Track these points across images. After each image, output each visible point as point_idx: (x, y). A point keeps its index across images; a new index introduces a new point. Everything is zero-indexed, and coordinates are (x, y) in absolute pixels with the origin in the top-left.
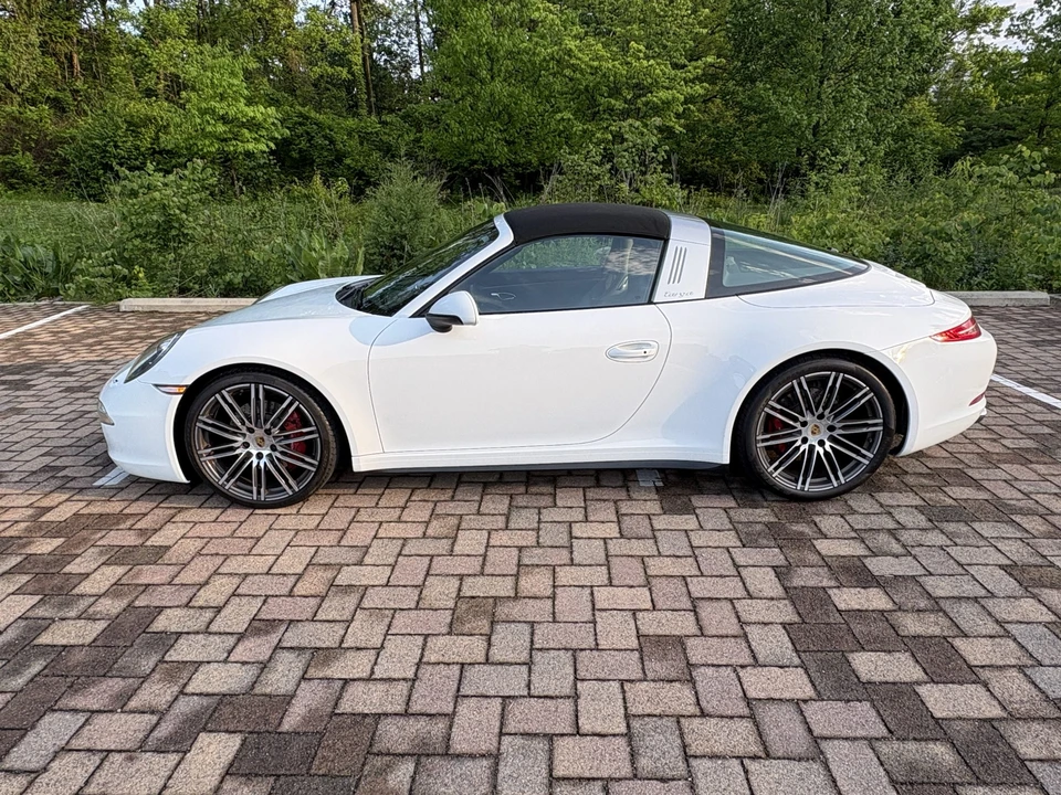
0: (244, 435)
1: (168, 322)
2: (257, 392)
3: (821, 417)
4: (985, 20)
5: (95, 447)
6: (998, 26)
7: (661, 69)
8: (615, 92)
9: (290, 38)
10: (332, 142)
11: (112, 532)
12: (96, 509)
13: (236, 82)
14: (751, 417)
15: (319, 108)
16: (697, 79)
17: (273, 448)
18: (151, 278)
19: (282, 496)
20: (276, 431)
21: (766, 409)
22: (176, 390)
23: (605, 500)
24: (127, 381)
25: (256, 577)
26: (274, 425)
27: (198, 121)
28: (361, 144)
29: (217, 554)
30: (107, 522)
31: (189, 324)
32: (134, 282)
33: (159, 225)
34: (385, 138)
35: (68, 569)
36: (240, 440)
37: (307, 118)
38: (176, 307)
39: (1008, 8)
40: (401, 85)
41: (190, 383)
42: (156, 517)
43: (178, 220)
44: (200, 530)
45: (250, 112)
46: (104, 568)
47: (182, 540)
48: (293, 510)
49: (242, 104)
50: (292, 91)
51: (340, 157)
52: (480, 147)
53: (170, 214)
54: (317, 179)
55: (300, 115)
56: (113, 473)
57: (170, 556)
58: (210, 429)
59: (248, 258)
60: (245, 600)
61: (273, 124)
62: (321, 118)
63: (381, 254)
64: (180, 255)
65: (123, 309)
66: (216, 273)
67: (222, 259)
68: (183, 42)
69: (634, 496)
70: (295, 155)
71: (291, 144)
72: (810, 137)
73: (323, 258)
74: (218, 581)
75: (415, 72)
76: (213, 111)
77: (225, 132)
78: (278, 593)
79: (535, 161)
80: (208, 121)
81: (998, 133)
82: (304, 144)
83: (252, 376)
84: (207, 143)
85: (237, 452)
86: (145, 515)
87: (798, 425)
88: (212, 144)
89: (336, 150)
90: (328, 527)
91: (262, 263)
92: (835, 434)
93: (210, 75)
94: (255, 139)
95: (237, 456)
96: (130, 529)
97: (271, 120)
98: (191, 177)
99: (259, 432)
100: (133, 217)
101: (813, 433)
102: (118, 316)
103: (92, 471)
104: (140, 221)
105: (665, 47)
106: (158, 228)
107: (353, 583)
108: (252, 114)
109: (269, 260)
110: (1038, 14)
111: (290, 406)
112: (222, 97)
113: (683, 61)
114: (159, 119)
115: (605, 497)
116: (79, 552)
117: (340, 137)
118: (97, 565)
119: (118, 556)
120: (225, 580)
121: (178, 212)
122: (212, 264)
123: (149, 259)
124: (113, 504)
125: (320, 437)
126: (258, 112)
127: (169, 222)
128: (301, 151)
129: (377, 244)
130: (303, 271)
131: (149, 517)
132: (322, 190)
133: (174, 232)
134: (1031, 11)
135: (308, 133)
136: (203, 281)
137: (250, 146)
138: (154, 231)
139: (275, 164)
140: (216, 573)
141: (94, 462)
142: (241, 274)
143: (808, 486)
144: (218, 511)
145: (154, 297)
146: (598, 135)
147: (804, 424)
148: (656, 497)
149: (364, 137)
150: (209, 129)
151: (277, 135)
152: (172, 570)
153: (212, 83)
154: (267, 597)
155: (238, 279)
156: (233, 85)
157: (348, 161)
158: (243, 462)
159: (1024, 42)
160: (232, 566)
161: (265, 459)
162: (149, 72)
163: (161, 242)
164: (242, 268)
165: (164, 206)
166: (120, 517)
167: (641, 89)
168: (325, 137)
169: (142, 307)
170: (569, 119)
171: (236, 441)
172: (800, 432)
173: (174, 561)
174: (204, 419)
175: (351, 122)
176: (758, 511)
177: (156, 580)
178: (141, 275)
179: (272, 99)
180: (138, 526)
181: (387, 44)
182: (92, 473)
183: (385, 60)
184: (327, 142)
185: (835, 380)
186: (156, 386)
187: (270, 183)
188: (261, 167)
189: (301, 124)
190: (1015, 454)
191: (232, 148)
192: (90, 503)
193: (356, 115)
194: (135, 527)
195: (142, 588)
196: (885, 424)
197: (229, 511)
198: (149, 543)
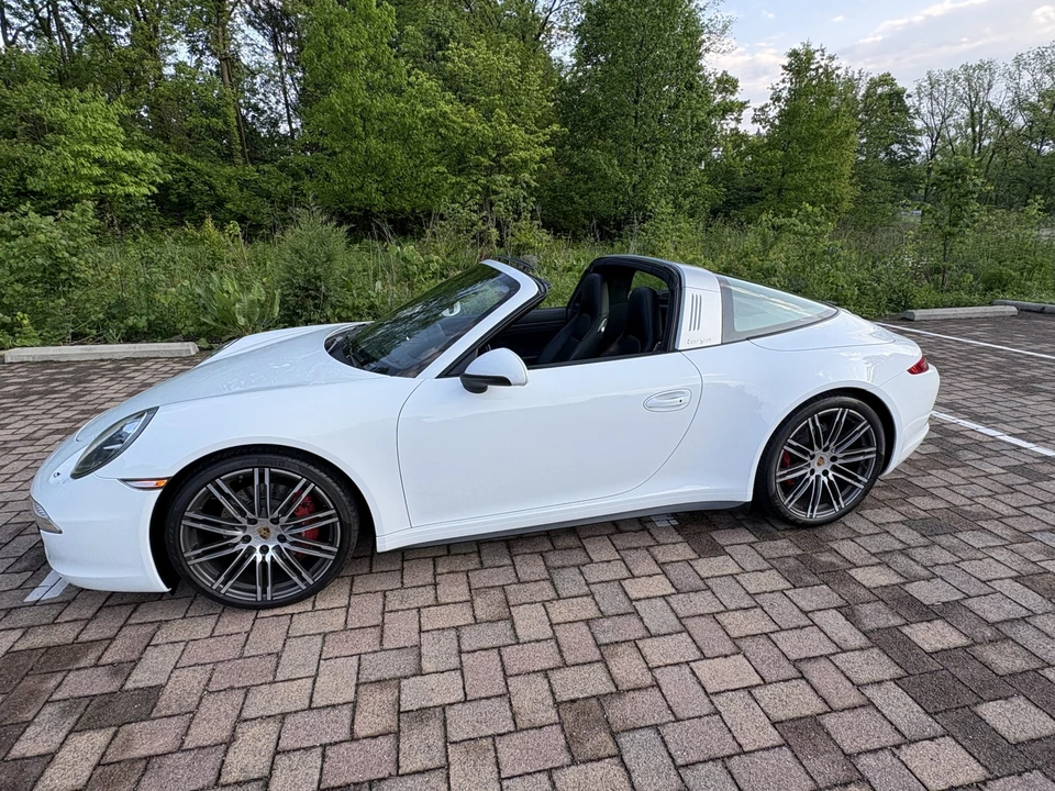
0: (244, 528)
1: (68, 373)
2: (262, 478)
3: (826, 450)
4: (732, 110)
5: (13, 544)
6: (740, 115)
7: (519, 134)
8: (482, 150)
9: (162, 88)
10: (212, 187)
11: (71, 675)
12: (38, 639)
13: (112, 126)
14: (772, 456)
15: (196, 156)
16: (547, 143)
17: (282, 539)
18: (38, 324)
19: (291, 592)
20: (283, 520)
21: (785, 447)
22: (153, 484)
23: (636, 548)
24: (77, 475)
25: (298, 717)
26: (284, 513)
27: (71, 163)
28: (241, 190)
29: (232, 688)
30: (59, 659)
31: (95, 373)
32: (16, 329)
33: (45, 269)
34: (264, 185)
35: (19, 749)
36: (240, 533)
37: (184, 165)
38: (75, 355)
39: (745, 103)
40: (271, 139)
41: (173, 475)
42: (128, 642)
43: (68, 263)
44: (199, 652)
45: (129, 156)
46: (76, 739)
47: (177, 672)
48: (307, 605)
49: (119, 149)
50: (166, 139)
51: (221, 202)
52: (359, 195)
53: (57, 258)
54: (209, 223)
55: (177, 162)
56: (47, 581)
57: (166, 702)
58: (201, 526)
59: (150, 301)
60: (296, 757)
61: (154, 169)
62: (199, 165)
63: (296, 296)
64: (70, 300)
65: (8, 360)
66: (114, 317)
67: (121, 303)
68: (46, 86)
69: (661, 540)
70: (174, 199)
71: (169, 188)
72: (631, 193)
73: (239, 301)
74: (248, 733)
75: (284, 128)
76: (87, 155)
77: (102, 175)
78: (336, 739)
79: (408, 208)
80: (82, 164)
81: (748, 193)
82: (182, 189)
83: (254, 459)
84: (83, 185)
85: (237, 549)
86: (112, 639)
87: (807, 458)
88: (88, 187)
89: (216, 195)
90: (358, 625)
91: (166, 305)
92: (836, 464)
93: (82, 118)
94: (135, 183)
95: (236, 554)
96: (96, 666)
97: (152, 165)
98: (81, 219)
99: (264, 522)
100: (12, 261)
101: (819, 464)
102: (4, 369)
103: (18, 580)
104: (21, 265)
105: (519, 115)
106: (44, 271)
107: (424, 704)
108: (131, 159)
109: (178, 304)
110: (772, 107)
111: (303, 489)
112: (96, 142)
113: (534, 128)
114: (24, 161)
115: (636, 545)
116: (29, 716)
117: (219, 184)
118: (62, 735)
119: (91, 714)
120: (256, 729)
121: (67, 255)
122: (110, 308)
123: (33, 304)
124: (60, 628)
125: (340, 520)
126: (136, 156)
127: (57, 265)
128: (179, 195)
129: (292, 285)
130: (216, 313)
131: (118, 642)
132: (215, 234)
133: (63, 276)
134: (766, 106)
135: (186, 179)
136: (100, 326)
137: (131, 190)
138: (39, 275)
139: (154, 207)
140: (240, 720)
141: (18, 567)
142: (145, 318)
143: (816, 514)
144: (211, 621)
145: (43, 345)
146: (469, 187)
147: (812, 457)
148: (681, 539)
149: (244, 185)
150: (84, 171)
151: (158, 180)
152: (175, 726)
153: (85, 126)
154: (324, 746)
155: (142, 323)
156: (109, 129)
157: (229, 206)
158: (243, 559)
159: (764, 127)
160: (258, 704)
161: (271, 553)
162: (8, 113)
163: (48, 286)
164: (145, 311)
165: (50, 249)
166: (76, 649)
167: (503, 150)
168: (205, 183)
169: (34, 357)
170: (444, 173)
171: (236, 536)
172: (809, 465)
173: (175, 709)
174: (192, 515)
175: (228, 170)
176: (779, 543)
177: (159, 746)
178: (25, 322)
179: (147, 145)
180: (107, 658)
181: (253, 101)
182: (19, 583)
183: (253, 116)
184: (207, 188)
185: (841, 416)
186: (124, 481)
187: (150, 225)
188: (139, 209)
189: (178, 170)
190: (930, 459)
191: (111, 191)
192: (26, 630)
193: (233, 163)
194: (103, 661)
195: (141, 765)
196: (878, 452)
197: (225, 619)
198: (130, 685)
